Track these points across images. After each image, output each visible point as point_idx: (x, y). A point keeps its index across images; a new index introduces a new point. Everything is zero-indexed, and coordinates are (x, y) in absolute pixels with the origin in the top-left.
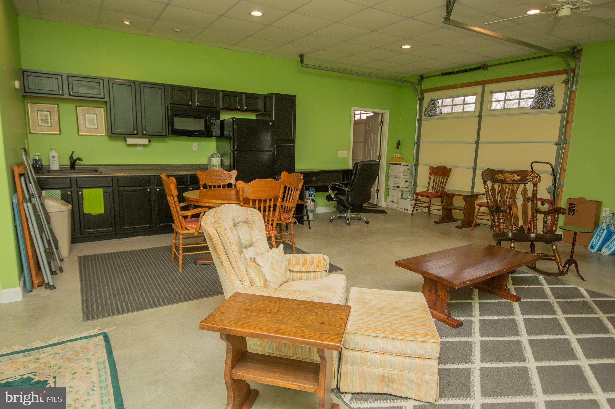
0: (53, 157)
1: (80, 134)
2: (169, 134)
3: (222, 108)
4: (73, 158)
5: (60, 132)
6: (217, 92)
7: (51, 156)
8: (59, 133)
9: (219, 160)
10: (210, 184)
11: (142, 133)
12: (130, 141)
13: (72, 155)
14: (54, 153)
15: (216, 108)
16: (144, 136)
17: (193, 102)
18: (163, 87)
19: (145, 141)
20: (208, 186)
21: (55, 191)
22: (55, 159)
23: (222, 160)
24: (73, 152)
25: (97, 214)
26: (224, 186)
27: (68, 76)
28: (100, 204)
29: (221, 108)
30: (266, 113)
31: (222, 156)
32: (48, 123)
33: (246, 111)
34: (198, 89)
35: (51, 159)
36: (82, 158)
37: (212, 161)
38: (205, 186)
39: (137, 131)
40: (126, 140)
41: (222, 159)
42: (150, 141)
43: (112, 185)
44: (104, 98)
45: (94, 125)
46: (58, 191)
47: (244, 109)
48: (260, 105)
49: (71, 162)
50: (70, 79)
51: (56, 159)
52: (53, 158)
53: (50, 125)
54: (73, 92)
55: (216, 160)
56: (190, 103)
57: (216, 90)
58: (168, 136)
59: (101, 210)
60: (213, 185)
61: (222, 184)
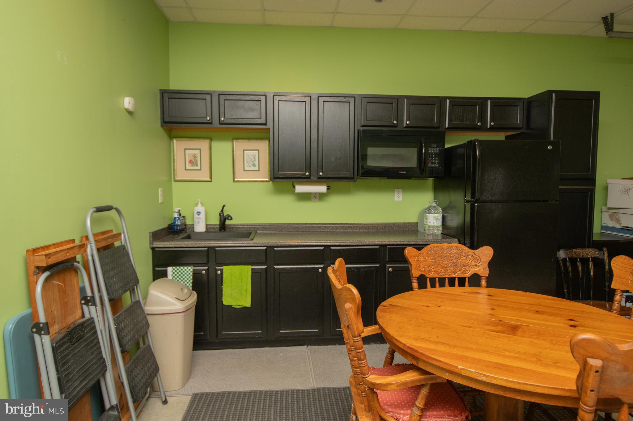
0: (199, 213)
1: (236, 180)
2: (358, 175)
3: (448, 128)
4: (223, 215)
5: (211, 177)
6: (441, 100)
7: (195, 212)
8: (209, 179)
9: (440, 217)
10: (432, 275)
11: (317, 175)
12: (300, 189)
13: (222, 211)
14: (200, 208)
15: (438, 128)
16: (320, 180)
17: (401, 121)
18: (352, 100)
19: (322, 189)
20: (428, 280)
21: (186, 268)
22: (200, 216)
23: (444, 218)
24: (224, 206)
25: (239, 307)
26: (462, 282)
27: (219, 95)
28: (246, 290)
29: (447, 126)
30: (528, 131)
31: (444, 210)
32: (197, 165)
33: (492, 129)
34: (409, 98)
35: (196, 216)
36: (231, 215)
37: (427, 219)
38: (423, 282)
39: (310, 173)
40: (294, 187)
41: (445, 215)
42: (329, 188)
43: (266, 259)
44: (265, 124)
45: (254, 165)
46: (189, 268)
47: (489, 127)
48: (518, 118)
49: (220, 220)
50: (222, 98)
51: (202, 216)
52: (199, 215)
53: (198, 168)
54: (225, 118)
55: (434, 217)
56: (395, 122)
57: (439, 97)
58: (357, 179)
59: (246, 301)
60: (439, 278)
61: (458, 275)
